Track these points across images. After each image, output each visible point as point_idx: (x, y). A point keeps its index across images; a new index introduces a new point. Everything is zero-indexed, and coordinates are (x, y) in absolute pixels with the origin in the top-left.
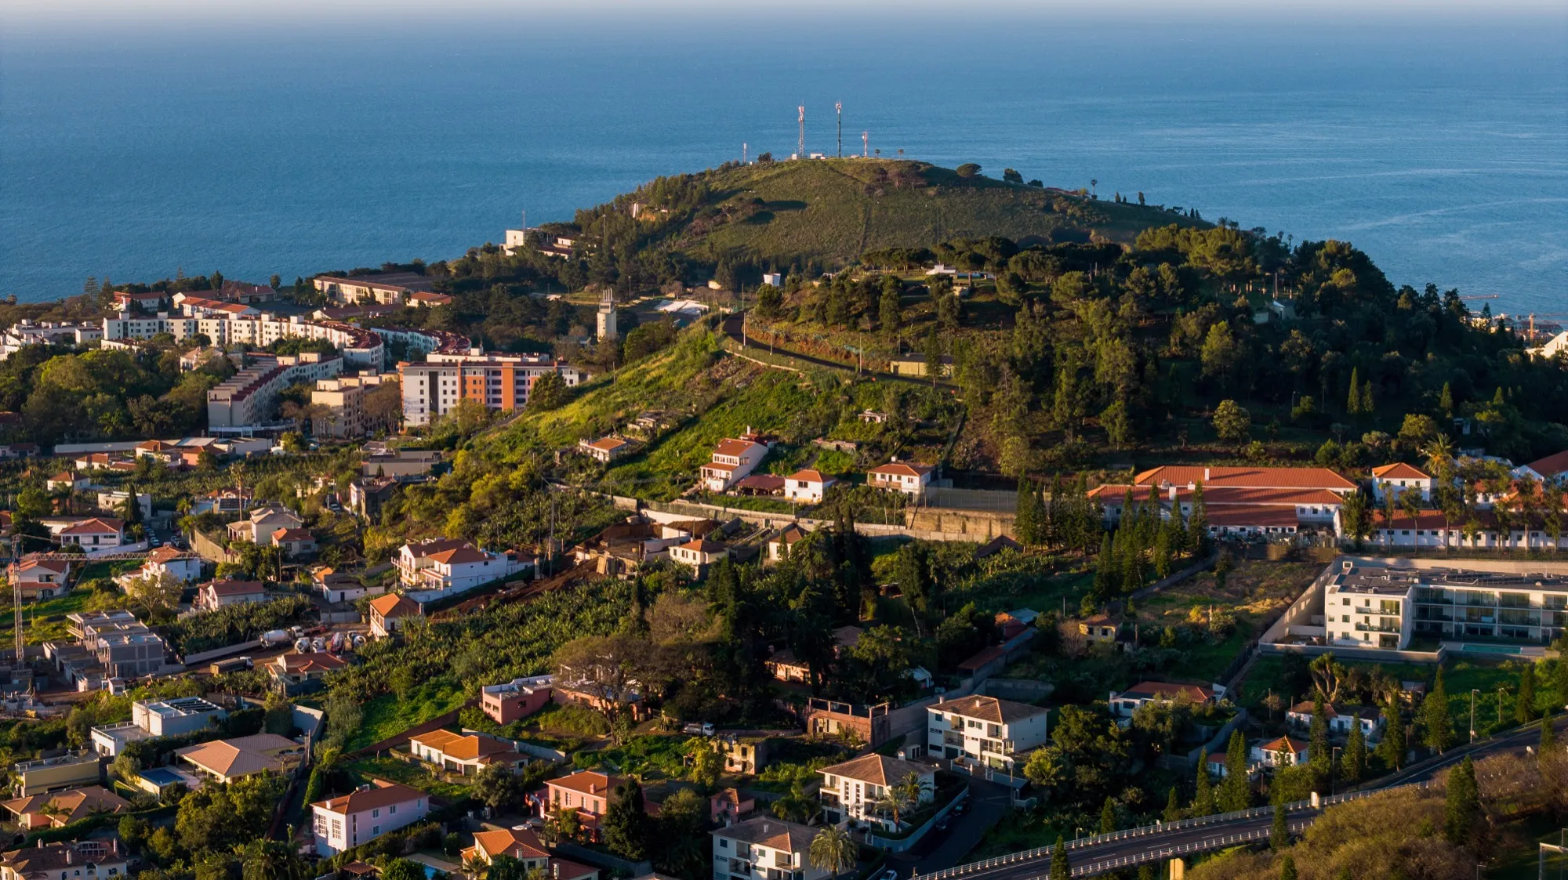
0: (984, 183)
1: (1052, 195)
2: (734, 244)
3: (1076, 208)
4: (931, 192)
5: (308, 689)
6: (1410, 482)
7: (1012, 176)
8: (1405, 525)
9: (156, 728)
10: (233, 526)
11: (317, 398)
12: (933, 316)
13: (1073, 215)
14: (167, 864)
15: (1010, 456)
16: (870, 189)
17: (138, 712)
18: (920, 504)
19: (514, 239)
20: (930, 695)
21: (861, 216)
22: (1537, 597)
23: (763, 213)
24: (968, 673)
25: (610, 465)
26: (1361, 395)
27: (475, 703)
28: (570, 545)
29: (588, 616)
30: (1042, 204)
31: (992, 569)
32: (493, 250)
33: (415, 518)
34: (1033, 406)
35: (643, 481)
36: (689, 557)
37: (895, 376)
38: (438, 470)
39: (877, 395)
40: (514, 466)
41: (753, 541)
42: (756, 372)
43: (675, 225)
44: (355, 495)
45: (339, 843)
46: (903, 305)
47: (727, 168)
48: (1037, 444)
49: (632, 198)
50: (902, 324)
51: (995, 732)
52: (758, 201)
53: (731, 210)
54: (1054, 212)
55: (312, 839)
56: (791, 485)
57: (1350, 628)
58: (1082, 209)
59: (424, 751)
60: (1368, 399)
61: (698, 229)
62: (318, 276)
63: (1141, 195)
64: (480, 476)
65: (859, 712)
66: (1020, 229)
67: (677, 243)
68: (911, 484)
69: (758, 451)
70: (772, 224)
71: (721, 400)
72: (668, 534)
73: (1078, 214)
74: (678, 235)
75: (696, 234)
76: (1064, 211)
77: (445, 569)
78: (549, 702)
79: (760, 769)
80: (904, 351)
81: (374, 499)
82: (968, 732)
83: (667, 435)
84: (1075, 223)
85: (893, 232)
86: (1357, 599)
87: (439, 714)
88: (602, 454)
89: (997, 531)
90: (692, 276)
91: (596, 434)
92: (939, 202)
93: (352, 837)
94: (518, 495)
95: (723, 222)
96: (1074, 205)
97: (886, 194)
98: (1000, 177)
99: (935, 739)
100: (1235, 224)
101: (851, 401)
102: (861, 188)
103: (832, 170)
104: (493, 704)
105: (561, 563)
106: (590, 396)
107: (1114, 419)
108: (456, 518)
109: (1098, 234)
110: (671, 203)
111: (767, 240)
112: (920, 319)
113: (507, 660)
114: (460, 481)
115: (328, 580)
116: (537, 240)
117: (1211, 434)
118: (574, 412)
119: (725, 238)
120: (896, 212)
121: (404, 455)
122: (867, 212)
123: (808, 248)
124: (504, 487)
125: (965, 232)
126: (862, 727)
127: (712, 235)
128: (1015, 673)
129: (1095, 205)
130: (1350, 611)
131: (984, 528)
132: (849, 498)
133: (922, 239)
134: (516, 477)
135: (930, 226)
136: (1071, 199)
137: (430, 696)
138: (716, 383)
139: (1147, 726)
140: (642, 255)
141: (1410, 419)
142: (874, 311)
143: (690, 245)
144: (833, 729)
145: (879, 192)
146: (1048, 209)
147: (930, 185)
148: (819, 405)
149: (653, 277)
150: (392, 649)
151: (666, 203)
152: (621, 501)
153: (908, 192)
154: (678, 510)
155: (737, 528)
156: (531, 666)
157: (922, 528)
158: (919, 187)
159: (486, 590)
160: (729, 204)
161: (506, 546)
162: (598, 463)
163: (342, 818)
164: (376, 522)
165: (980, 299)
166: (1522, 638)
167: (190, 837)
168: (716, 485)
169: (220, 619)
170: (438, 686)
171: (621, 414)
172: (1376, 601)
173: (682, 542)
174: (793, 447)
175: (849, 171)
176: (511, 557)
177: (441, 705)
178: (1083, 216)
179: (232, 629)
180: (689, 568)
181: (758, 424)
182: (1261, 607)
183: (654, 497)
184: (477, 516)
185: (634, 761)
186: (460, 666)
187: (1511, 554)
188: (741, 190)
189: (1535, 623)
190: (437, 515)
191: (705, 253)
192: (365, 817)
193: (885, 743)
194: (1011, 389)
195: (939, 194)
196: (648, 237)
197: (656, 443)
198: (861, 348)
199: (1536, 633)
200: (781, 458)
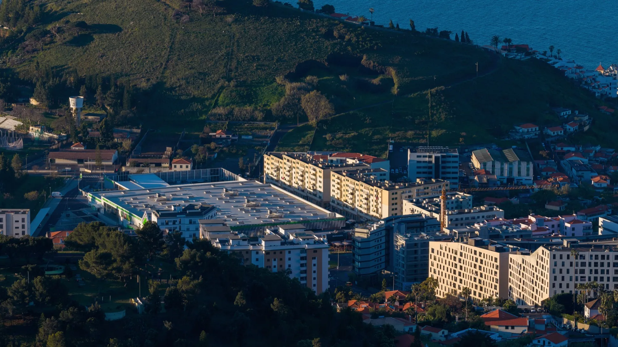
2: (58, 63)
3: (353, 35)
4: (229, 19)
13: (350, 40)
16: (178, 15)
21: (167, 40)
23: (85, 34)
30: (323, 30)
43: (12, 43)
52: (82, 25)
53: (59, 30)
54: (334, 38)
58: (357, 36)
61: (29, 48)
63: (412, 22)
66: (301, 55)
67: (10, 60)
70: (92, 45)
73: (354, 39)
74: (13, 52)
75: (28, 52)
76: (342, 37)
84: (349, 48)
85: (191, 56)
92: (234, 27)
95: (52, 42)
96: (352, 32)
97: (191, 20)
100: (508, 41)
102: (171, 13)
109: (369, 59)
110: (12, 21)
111: (85, 61)
120: (196, 37)
122: (173, 37)
123: (118, 69)
125: (253, 57)
127: (41, 53)
133: (216, 62)
135: (224, 51)
136: (350, 25)
143: (22, 61)
145: (185, 18)
147: (229, 12)
151: (8, 21)
153: (210, 18)
158: (220, 14)
178: (358, 42)
188: (72, 11)
191: (32, 71)
195: (236, 21)
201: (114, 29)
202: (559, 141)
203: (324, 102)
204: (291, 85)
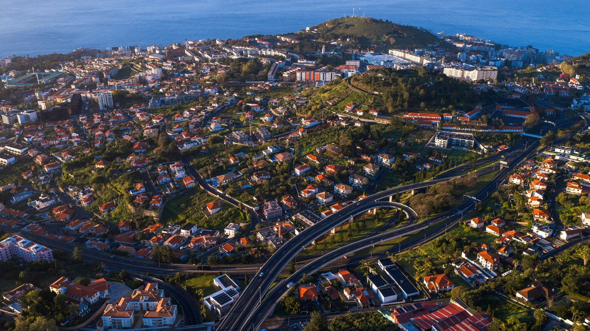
0: (383, 22)
1: (393, 24)
2: (342, 33)
5: (291, 145)
6: (449, 117)
7: (387, 21)
8: (448, 126)
9: (271, 151)
10: (277, 109)
11: (284, 75)
12: (379, 84)
13: (396, 28)
14: (276, 176)
15: (390, 110)
16: (364, 23)
17: (269, 148)
18: (377, 118)
19: (308, 29)
20: (378, 153)
22: (466, 141)
23: (347, 27)
24: (384, 150)
25: (332, 106)
26: (443, 101)
27: (315, 150)
28: (326, 119)
29: (330, 134)
31: (387, 129)
32: (304, 30)
33: (304, 111)
34: (394, 101)
35: (337, 109)
36: (343, 124)
37: (373, 94)
38: (307, 103)
39: (371, 98)
40: (318, 104)
41: (352, 121)
42: (353, 91)
43: (333, 28)
44: (294, 106)
45: (298, 173)
46: (376, 81)
47: (342, 18)
48: (395, 107)
49: (326, 23)
50: (375, 85)
51: (387, 160)
52: (346, 25)
53: (342, 26)
55: (294, 172)
56: (358, 112)
57: (439, 144)
59: (309, 158)
60: (444, 102)
61: (337, 29)
62: (277, 35)
64: (313, 106)
65: (369, 157)
66: (388, 31)
67: (334, 31)
68: (376, 114)
69: (353, 106)
70: (349, 29)
71: (348, 96)
72: (340, 118)
77: (309, 123)
78: (325, 150)
79: (355, 164)
80: (375, 90)
81: (298, 107)
82: (383, 160)
83: (340, 101)
85: (368, 31)
86: (440, 140)
87: (310, 151)
88: (331, 104)
89: (388, 122)
90: (336, 37)
91: (330, 100)
92: (375, 25)
93: (300, 173)
94: (318, 110)
95: (341, 28)
97: (367, 24)
98: (385, 21)
99: (379, 160)
101: (367, 98)
102: (363, 23)
103: (358, 19)
104: (318, 151)
105: (326, 122)
106: (328, 92)
107: (406, 104)
108: (310, 112)
109: (400, 31)
111: (348, 32)
112: (378, 84)
113: (319, 143)
114: (310, 106)
115: (292, 122)
116: (312, 29)
117: (420, 107)
118: (326, 95)
119: (340, 31)
120: (368, 27)
121: (301, 98)
122: (364, 27)
124: (316, 108)
125: (379, 31)
126: (369, 159)
128: (390, 149)
129: (400, 26)
130: (439, 142)
131: (386, 122)
132: (366, 115)
133: (372, 32)
134: (318, 106)
136: (396, 25)
137: (309, 148)
138: (347, 93)
139: (409, 161)
140: (328, 33)
141: (450, 106)
142: (370, 82)
143: (336, 32)
144: (365, 158)
146: (393, 27)
147: (374, 22)
148: (362, 99)
149: (330, 38)
150: (303, 139)
151: (332, 24)
152: (333, 112)
153: (370, 23)
154: (341, 115)
155: (350, 119)
156: (323, 144)
157: (376, 120)
159: (314, 126)
160: (342, 25)
161: (317, 119)
162: (330, 105)
163: (299, 171)
164: (298, 111)
165: (387, 81)
166: (464, 146)
167: (278, 172)
168: (347, 111)
169: (278, 129)
170: (310, 146)
171: (333, 96)
172: (443, 141)
173: (343, 121)
174: (359, 105)
175: (361, 20)
176: (318, 121)
177: (310, 149)
178: (398, 28)
179: (280, 132)
180: (344, 126)
181: (353, 101)
182: (426, 140)
183: (338, 112)
184: (313, 113)
185: (338, 162)
186: (313, 143)
187: (464, 131)
188: (344, 22)
189: (466, 144)
190: (307, 111)
191: (338, 33)
192: (302, 171)
193: (372, 161)
194: (391, 99)
196: (329, 30)
197: (338, 103)
198: (368, 88)
199: (466, 145)
200: (357, 107)
201: (353, 26)
202: (436, 47)
203: (394, 40)
204: (387, 37)
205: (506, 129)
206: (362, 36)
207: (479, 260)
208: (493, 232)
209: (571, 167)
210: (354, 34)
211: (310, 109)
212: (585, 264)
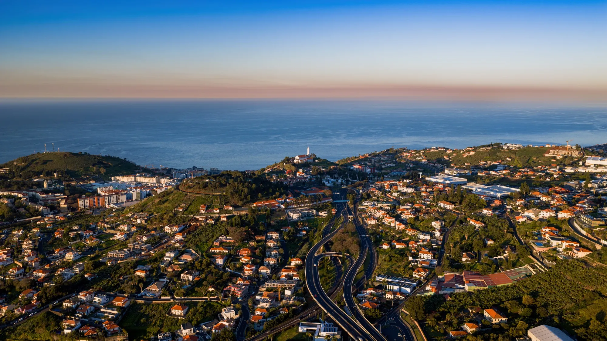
2: (41, 168)
5: (184, 247)
6: (282, 200)
8: (290, 205)
9: (172, 256)
11: (61, 206)
12: (215, 186)
15: (239, 203)
17: (167, 254)
18: (234, 211)
22: (311, 211)
24: (267, 230)
25: (184, 211)
29: (209, 231)
30: (93, 157)
31: (250, 217)
35: (191, 213)
37: (216, 195)
38: (151, 215)
39: (216, 198)
41: (215, 218)
42: (195, 196)
47: (32, 155)
49: (13, 161)
51: (277, 235)
52: (43, 161)
54: (96, 158)
56: (214, 210)
59: (213, 251)
61: (33, 166)
68: (230, 208)
69: (205, 207)
70: (48, 164)
71: (193, 201)
72: (200, 219)
77: (177, 228)
78: (223, 242)
79: (257, 244)
83: (189, 206)
86: (296, 215)
87: (209, 246)
88: (181, 210)
89: (245, 212)
91: (176, 207)
94: (172, 217)
96: (99, 157)
99: (268, 238)
101: (213, 199)
102: (62, 157)
103: (54, 155)
104: (217, 243)
107: (249, 197)
108: (165, 221)
109: (105, 161)
110: (24, 162)
115: (155, 233)
117: (258, 197)
120: (70, 161)
122: (65, 161)
126: (264, 238)
127: (36, 167)
129: (102, 157)
131: (243, 212)
132: (224, 211)
133: (77, 165)
138: (189, 198)
140: (24, 171)
141: (277, 193)
143: (33, 169)
144: (261, 238)
145: (66, 157)
147: (74, 156)
148: (209, 200)
152: (190, 216)
154: (200, 216)
155: (211, 217)
156: (215, 238)
159: (185, 229)
161: (179, 224)
163: (222, 260)
164: (148, 224)
168: (203, 212)
169: (151, 240)
171: (177, 204)
173: (207, 220)
174: (210, 206)
175: (58, 154)
176: (183, 225)
177: (207, 245)
180: (212, 223)
181: (202, 203)
182: (284, 217)
183: (194, 215)
187: (301, 207)
191: (36, 170)
195: (77, 157)
198: (207, 192)
199: (310, 215)
200: (209, 208)
203: (104, 170)
204: (94, 168)
205: (325, 200)
206: (67, 170)
207: (420, 257)
208: (402, 246)
209: (388, 208)
210: (57, 169)
211: (163, 219)
212: (466, 239)
